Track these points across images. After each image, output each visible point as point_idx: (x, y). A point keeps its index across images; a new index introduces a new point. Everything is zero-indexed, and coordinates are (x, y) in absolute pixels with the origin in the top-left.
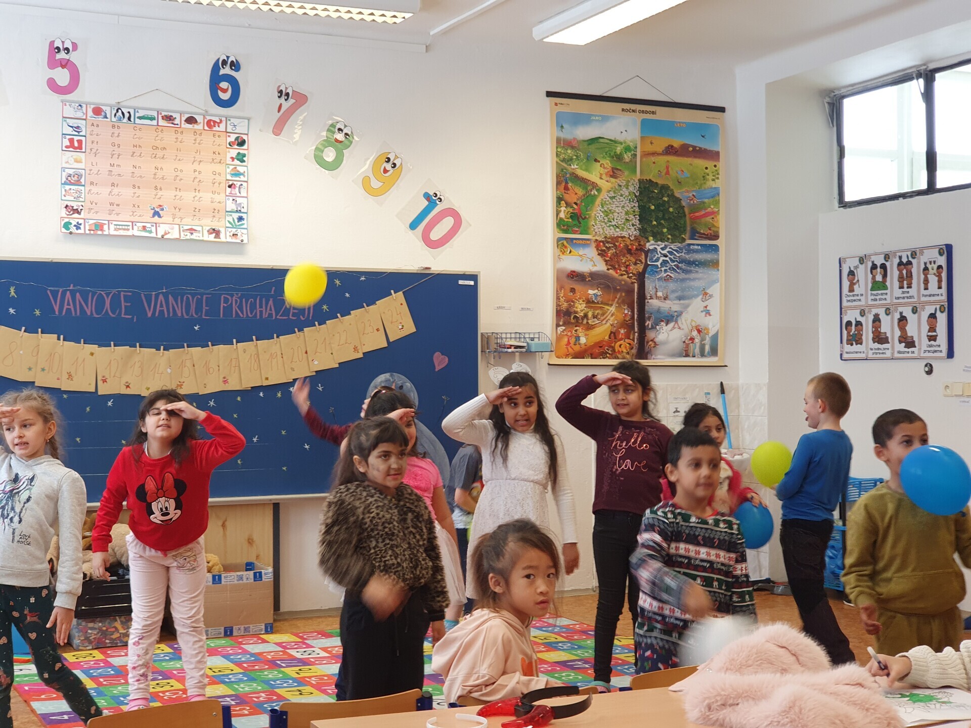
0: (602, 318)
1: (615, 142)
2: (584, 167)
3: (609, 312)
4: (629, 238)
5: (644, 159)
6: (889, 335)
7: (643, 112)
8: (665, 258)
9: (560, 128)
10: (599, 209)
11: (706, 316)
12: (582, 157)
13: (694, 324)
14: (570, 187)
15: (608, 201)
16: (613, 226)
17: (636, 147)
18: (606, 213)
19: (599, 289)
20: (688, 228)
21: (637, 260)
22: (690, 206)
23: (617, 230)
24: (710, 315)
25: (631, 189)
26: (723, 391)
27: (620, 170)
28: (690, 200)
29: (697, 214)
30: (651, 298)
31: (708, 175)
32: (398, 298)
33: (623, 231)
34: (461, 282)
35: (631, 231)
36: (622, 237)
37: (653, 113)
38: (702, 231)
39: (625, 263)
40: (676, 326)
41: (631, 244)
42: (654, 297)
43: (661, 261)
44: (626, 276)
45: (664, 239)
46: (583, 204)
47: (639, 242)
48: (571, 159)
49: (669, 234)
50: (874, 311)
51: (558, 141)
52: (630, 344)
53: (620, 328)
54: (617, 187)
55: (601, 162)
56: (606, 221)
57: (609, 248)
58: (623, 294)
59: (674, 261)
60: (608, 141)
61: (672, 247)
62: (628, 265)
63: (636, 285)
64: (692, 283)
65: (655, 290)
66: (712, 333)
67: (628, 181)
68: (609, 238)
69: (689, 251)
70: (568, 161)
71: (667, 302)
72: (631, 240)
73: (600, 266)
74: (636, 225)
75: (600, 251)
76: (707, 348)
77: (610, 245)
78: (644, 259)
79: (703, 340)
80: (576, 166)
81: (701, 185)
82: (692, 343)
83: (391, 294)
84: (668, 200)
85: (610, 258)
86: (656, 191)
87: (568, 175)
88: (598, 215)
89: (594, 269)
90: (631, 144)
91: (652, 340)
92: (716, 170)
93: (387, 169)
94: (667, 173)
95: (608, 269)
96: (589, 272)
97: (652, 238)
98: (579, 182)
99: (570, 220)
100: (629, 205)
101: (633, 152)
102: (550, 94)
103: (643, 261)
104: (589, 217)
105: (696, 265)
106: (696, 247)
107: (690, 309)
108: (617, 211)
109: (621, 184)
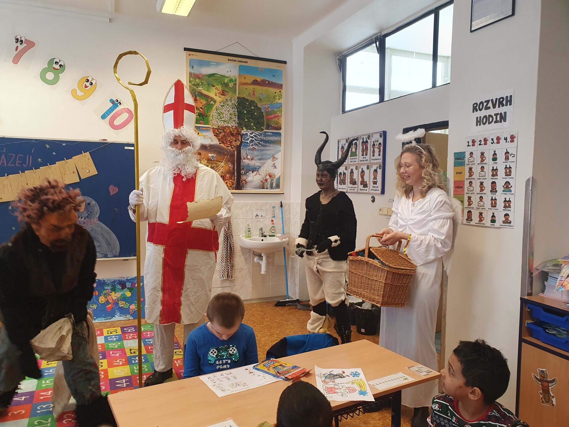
0: (216, 169)
1: (224, 76)
2: (206, 89)
3: (220, 165)
4: (232, 127)
5: (241, 86)
6: (356, 180)
7: (240, 61)
8: (252, 139)
9: (191, 68)
10: (215, 111)
11: (274, 169)
12: (205, 83)
13: (267, 173)
14: (198, 99)
15: (220, 107)
16: (223, 121)
17: (236, 80)
18: (219, 114)
19: (215, 153)
20: (265, 124)
21: (236, 139)
22: (266, 112)
23: (225, 123)
24: (276, 168)
25: (233, 102)
26: (281, 206)
27: (227, 92)
28: (266, 109)
29: (270, 117)
30: (244, 159)
31: (276, 96)
32: (87, 156)
33: (229, 124)
34: (126, 148)
35: (233, 124)
36: (228, 127)
37: (246, 62)
38: (272, 125)
39: (230, 140)
40: (258, 173)
41: (233, 131)
42: (246, 158)
43: (250, 140)
44: (230, 147)
45: (252, 129)
46: (206, 109)
47: (238, 130)
48: (199, 84)
49: (254, 126)
50: (351, 167)
51: (191, 74)
52: (232, 182)
53: (227, 174)
54: (225, 101)
55: (216, 87)
56: (219, 118)
57: (221, 133)
58: (229, 157)
59: (257, 141)
60: (220, 76)
61: (256, 133)
62: (231, 142)
63: (236, 152)
64: (267, 152)
65: (246, 155)
66: (277, 177)
67: (231, 98)
68: (220, 127)
69: (265, 135)
70: (196, 85)
71: (253, 161)
72: (233, 129)
73: (215, 142)
74: (236, 121)
75: (216, 134)
76: (274, 184)
77: (221, 131)
78: (240, 139)
79: (272, 180)
80: (201, 88)
81: (272, 101)
82: (266, 182)
83: (82, 153)
84: (254, 109)
85: (221, 137)
86: (247, 104)
87: (197, 93)
88: (214, 115)
89: (212, 143)
90: (233, 78)
91: (244, 180)
92: (281, 94)
93: (87, 86)
94: (254, 94)
95: (220, 143)
96: (209, 144)
97: (245, 128)
98: (203, 97)
99: (198, 117)
100: (232, 110)
101: (234, 82)
102: (186, 49)
103: (240, 140)
104: (209, 116)
105: (269, 143)
106: (269, 134)
107: (265, 165)
108: (225, 113)
109: (227, 99)
